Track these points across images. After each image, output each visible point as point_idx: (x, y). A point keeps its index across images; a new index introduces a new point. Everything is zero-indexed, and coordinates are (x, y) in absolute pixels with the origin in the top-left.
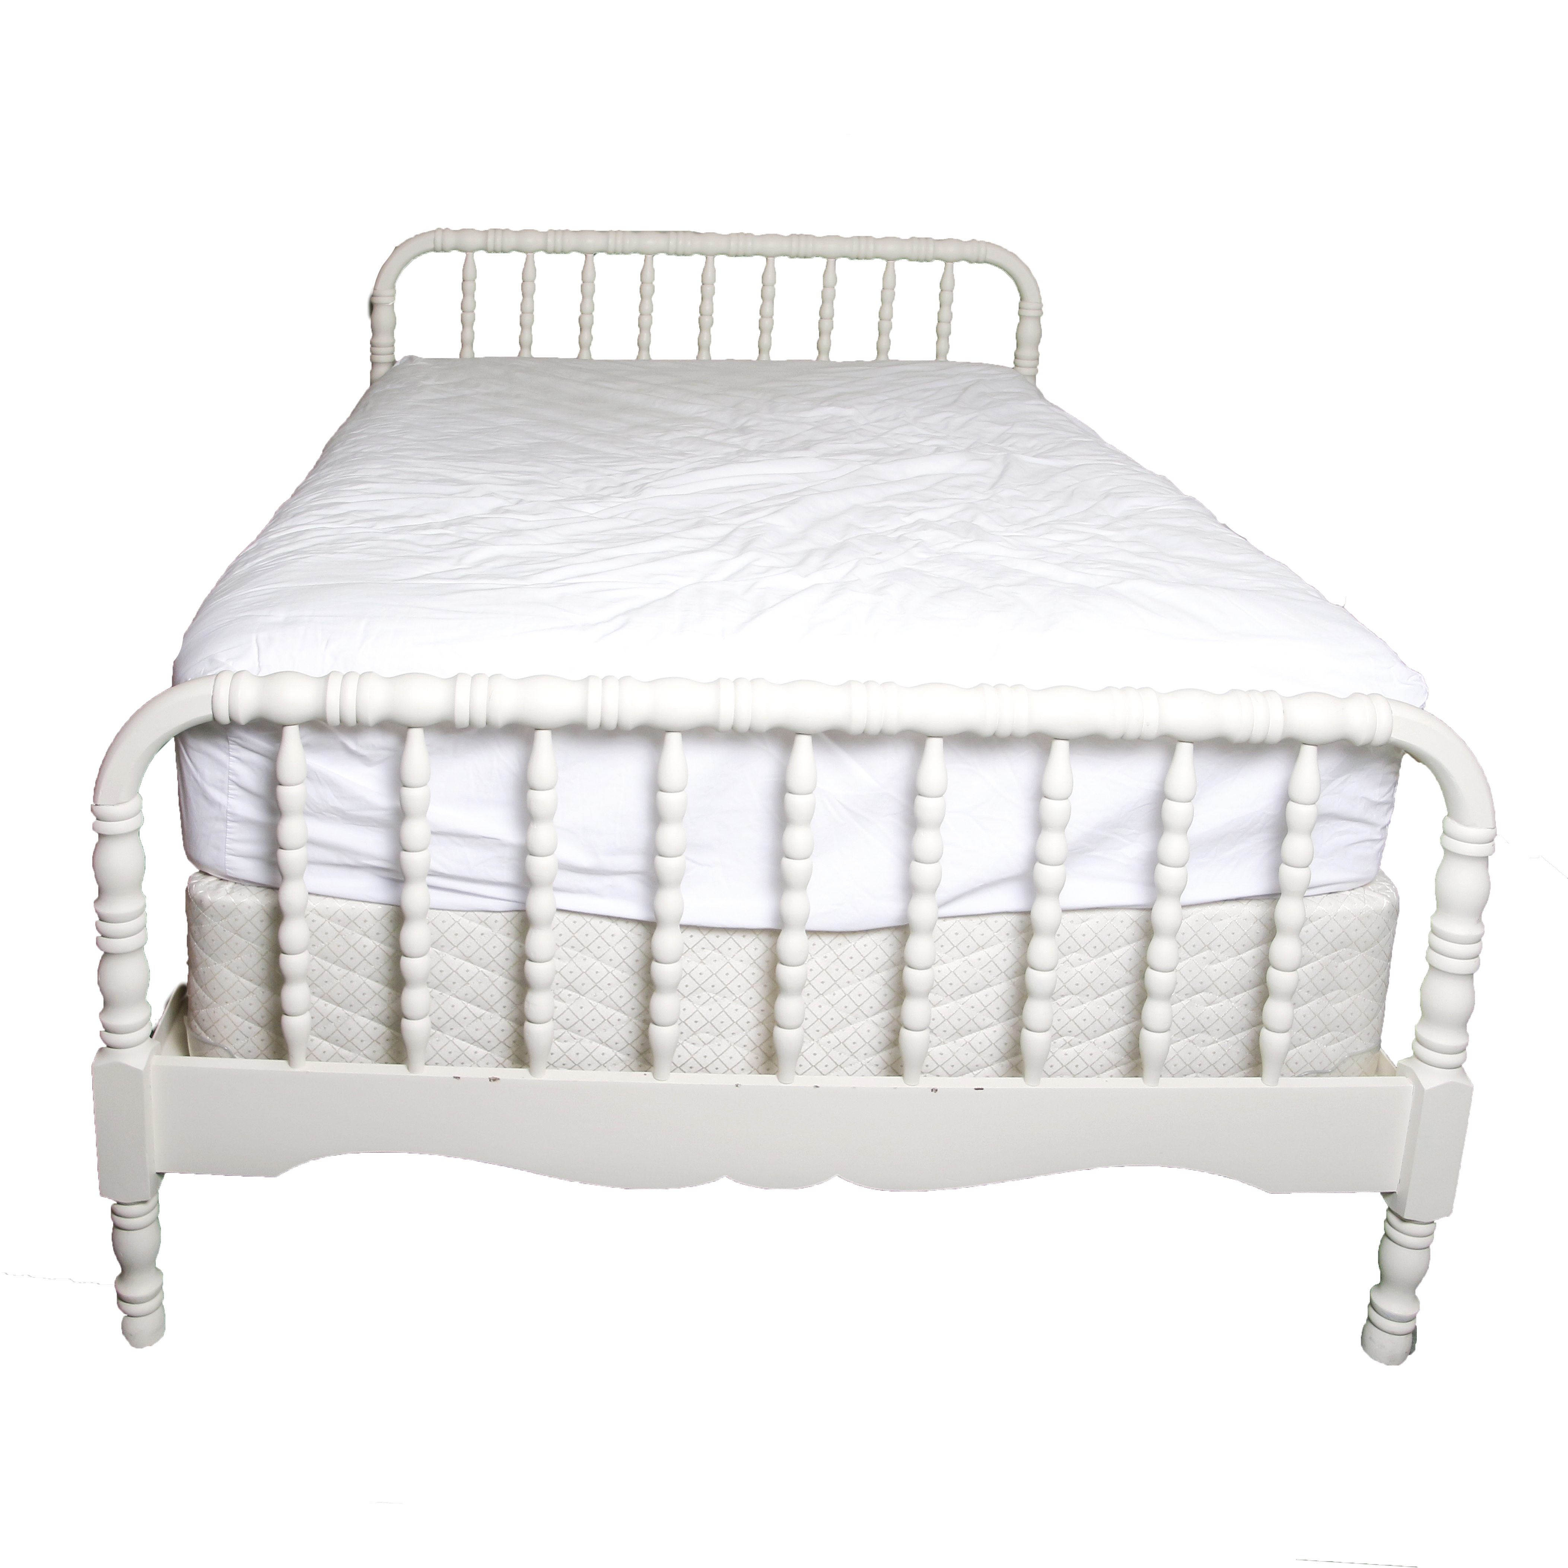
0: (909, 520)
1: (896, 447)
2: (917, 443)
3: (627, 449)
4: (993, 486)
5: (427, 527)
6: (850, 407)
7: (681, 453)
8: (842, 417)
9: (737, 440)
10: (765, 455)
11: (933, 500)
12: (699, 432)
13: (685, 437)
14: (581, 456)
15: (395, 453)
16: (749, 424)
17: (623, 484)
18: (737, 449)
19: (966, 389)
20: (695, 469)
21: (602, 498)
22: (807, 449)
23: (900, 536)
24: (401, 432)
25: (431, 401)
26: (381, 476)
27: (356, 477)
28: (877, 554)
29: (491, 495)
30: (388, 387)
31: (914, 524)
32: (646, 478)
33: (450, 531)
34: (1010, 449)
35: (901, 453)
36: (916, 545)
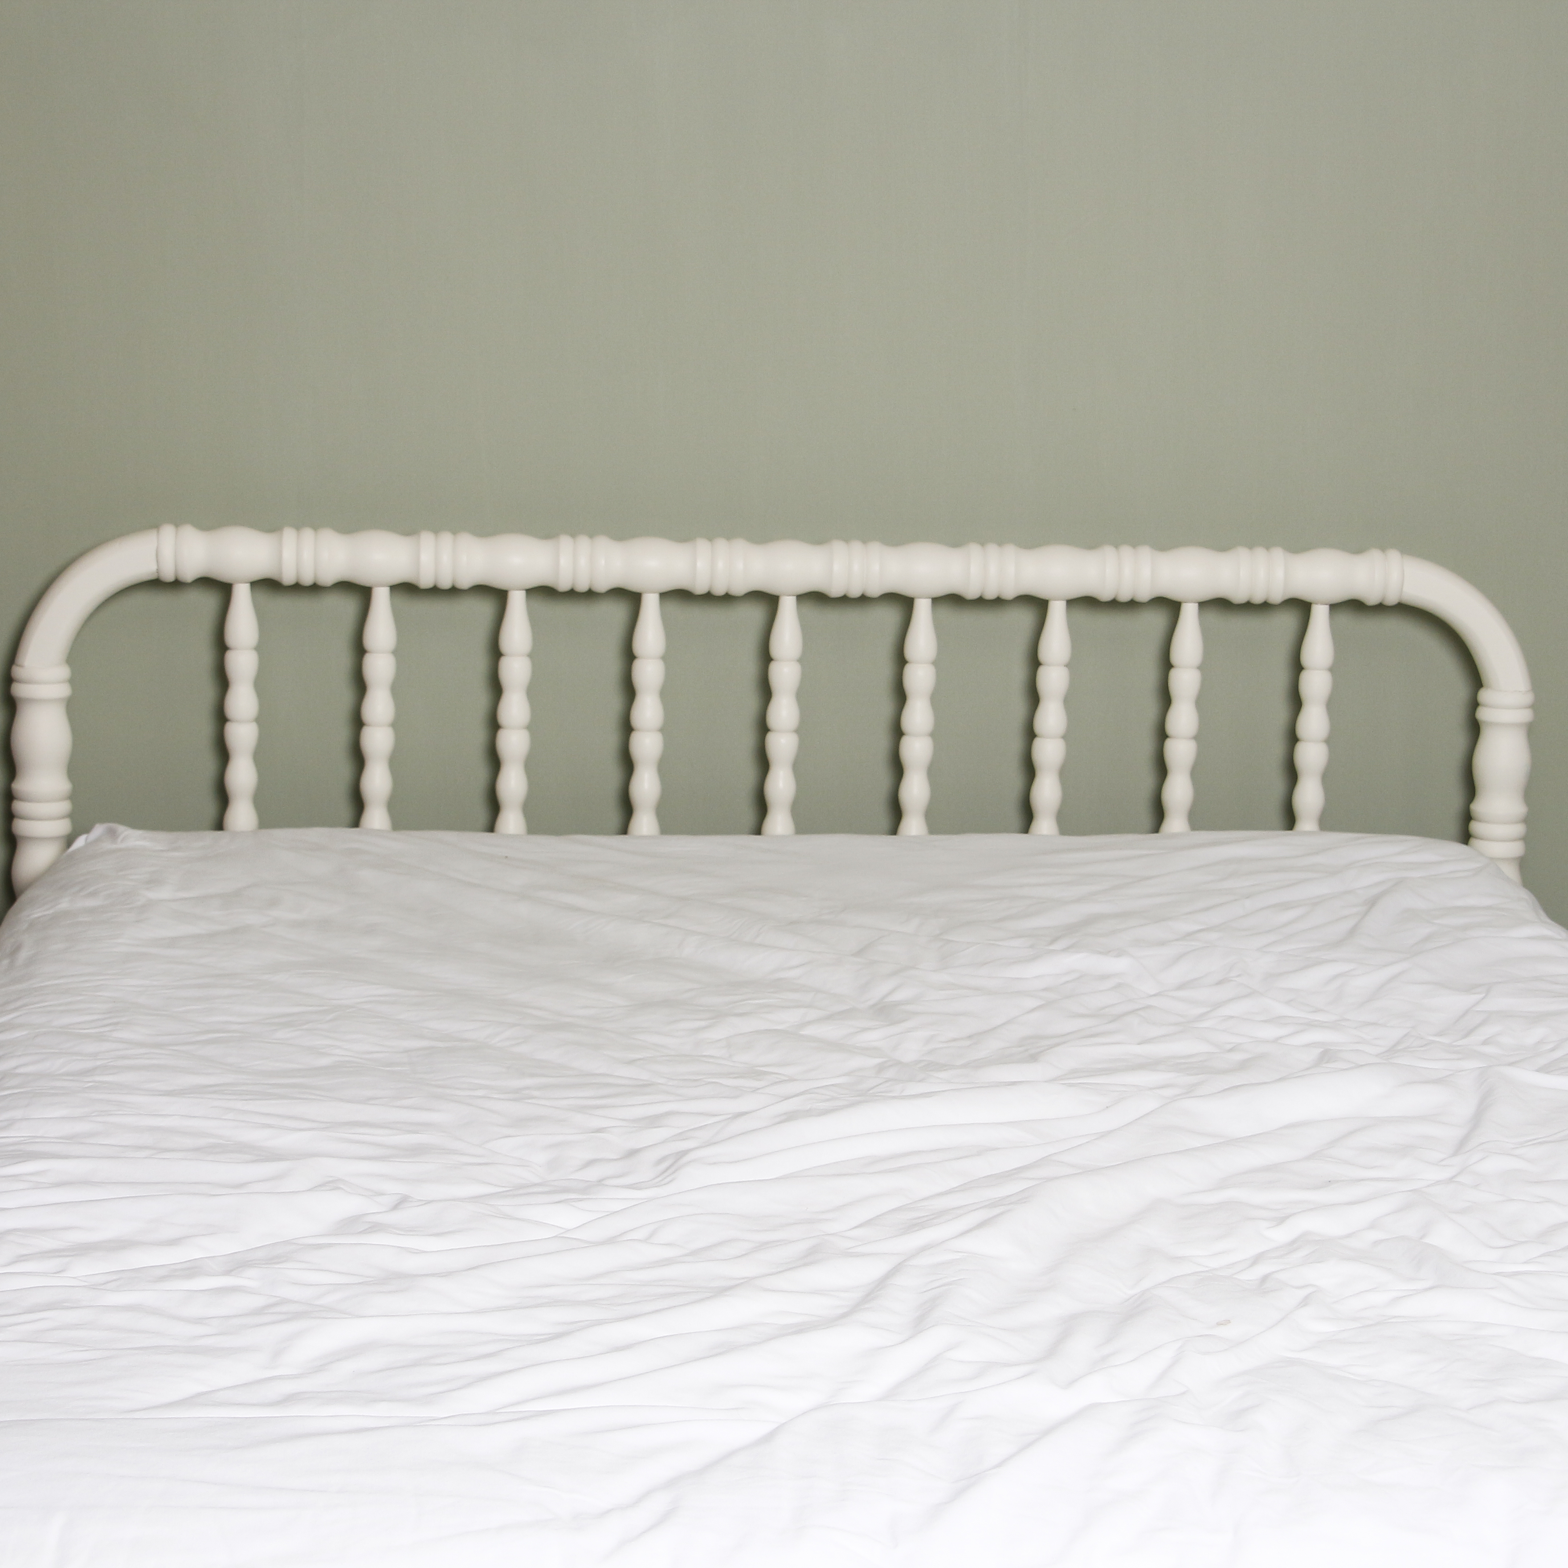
0: (1281, 1235)
1: (1231, 1050)
2: (1276, 1040)
3: (631, 1062)
4: (1461, 1146)
5: (192, 1270)
6: (1120, 953)
7: (754, 1073)
8: (1104, 977)
9: (875, 1037)
10: (942, 1075)
11: (1328, 1183)
12: (789, 1018)
13: (758, 1032)
14: (528, 1082)
15: (98, 1078)
16: (898, 996)
17: (632, 1153)
18: (877, 1061)
19: (1372, 903)
20: (790, 1117)
21: (588, 1189)
22: (1033, 1058)
23: (1265, 1279)
24: (106, 1022)
25: (173, 942)
26: (71, 1139)
27: (11, 1140)
28: (1219, 1324)
29: (332, 1184)
30: (64, 904)
31: (1294, 1245)
32: (681, 1136)
33: (249, 1279)
34: (1488, 1049)
35: (1243, 1066)
36: (1305, 1302)
